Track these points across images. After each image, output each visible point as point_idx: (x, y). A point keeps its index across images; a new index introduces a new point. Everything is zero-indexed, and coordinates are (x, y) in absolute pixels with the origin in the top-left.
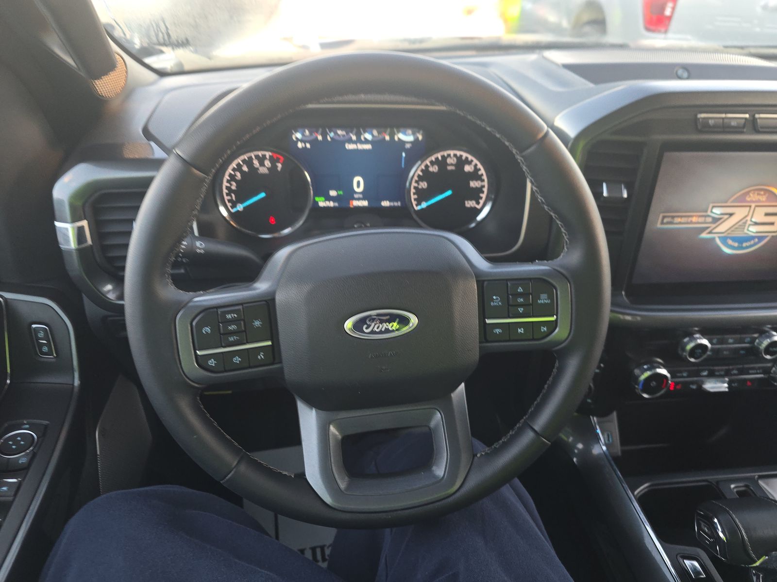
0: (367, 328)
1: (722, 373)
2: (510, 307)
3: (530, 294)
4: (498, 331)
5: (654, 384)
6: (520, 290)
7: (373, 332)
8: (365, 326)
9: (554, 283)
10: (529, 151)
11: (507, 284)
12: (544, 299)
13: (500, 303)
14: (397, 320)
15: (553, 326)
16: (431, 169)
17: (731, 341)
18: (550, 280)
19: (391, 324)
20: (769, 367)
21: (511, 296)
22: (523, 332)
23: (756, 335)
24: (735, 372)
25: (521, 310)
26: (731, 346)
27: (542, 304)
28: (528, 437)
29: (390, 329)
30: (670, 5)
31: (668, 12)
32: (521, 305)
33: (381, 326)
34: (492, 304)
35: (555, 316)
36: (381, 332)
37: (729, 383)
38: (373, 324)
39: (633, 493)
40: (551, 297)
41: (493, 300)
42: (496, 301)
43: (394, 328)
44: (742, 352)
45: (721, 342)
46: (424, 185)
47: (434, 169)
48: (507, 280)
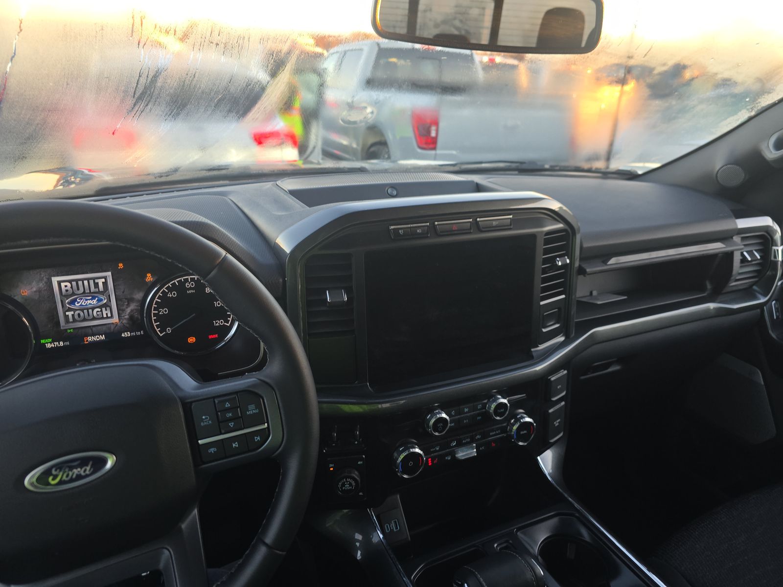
0: (53, 479)
1: (469, 440)
2: (221, 424)
3: (238, 407)
4: (212, 450)
5: (411, 464)
6: (228, 405)
7: (61, 482)
8: (51, 478)
9: (260, 392)
10: (211, 275)
11: (214, 401)
12: (252, 410)
13: (210, 422)
14: (91, 463)
15: (265, 434)
16: (169, 295)
17: (466, 410)
18: (256, 391)
19: (83, 469)
20: (505, 426)
21: (219, 413)
22: (237, 446)
23: (486, 401)
24: (478, 437)
25: (231, 424)
26: (468, 414)
27: (250, 415)
28: (261, 553)
29: (83, 474)
30: (433, 128)
31: (433, 134)
32: (230, 420)
33: (71, 473)
34: (202, 424)
35: (266, 424)
36: (72, 480)
37: (477, 448)
38: (61, 473)
39: (409, 578)
40: (258, 406)
41: (202, 420)
42: (206, 420)
43: (87, 472)
44: (479, 418)
45: (459, 413)
46: (164, 311)
47: (173, 295)
48: (214, 398)
